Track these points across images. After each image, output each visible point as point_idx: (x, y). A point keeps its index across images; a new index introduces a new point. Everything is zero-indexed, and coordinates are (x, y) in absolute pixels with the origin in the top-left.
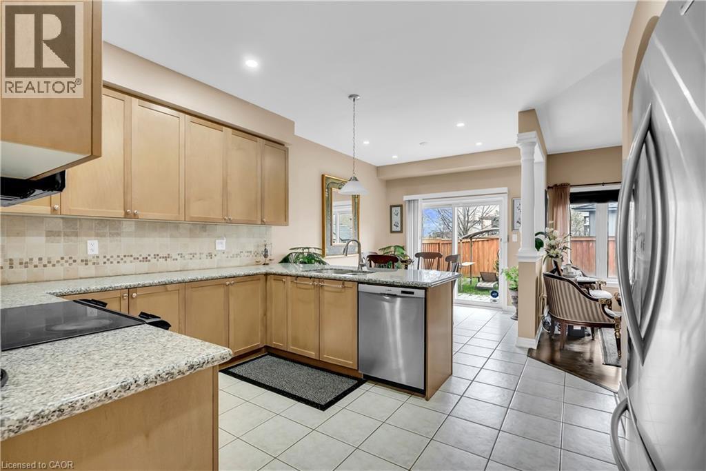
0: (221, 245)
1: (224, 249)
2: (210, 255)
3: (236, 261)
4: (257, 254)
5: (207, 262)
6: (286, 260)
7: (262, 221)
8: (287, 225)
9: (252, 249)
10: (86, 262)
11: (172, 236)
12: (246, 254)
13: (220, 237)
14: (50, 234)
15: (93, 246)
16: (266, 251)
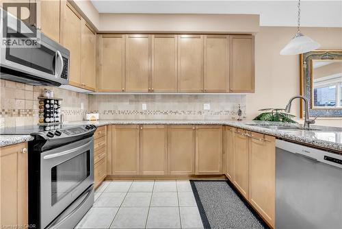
0: (207, 106)
1: (209, 109)
2: (200, 113)
3: (218, 117)
4: (233, 113)
5: (199, 116)
6: (258, 118)
7: (230, 90)
8: (254, 92)
9: (229, 109)
10: (142, 113)
11: (179, 102)
12: (225, 113)
13: (206, 102)
14: (131, 101)
15: (144, 106)
16: (240, 111)
